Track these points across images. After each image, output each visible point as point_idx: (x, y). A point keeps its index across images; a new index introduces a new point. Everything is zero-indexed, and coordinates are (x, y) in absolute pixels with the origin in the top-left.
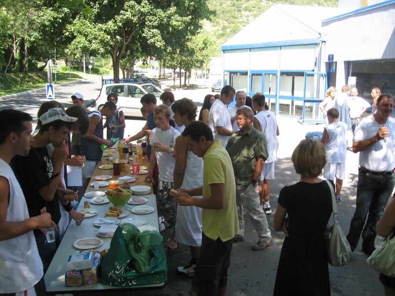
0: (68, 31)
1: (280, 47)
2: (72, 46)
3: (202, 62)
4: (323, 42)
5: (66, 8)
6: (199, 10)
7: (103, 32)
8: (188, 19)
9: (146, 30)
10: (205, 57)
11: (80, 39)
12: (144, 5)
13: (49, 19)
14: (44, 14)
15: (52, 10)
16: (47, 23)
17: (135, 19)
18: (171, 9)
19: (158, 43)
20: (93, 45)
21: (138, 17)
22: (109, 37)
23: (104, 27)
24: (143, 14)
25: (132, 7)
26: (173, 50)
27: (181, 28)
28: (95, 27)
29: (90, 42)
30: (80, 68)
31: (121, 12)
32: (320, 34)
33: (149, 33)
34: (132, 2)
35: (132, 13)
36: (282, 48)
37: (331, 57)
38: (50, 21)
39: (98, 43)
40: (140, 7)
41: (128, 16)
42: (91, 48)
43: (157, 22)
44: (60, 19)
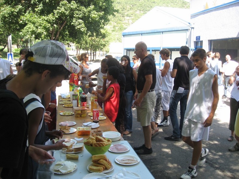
0: (21, 20)
2: (24, 30)
3: (104, 45)
4: (192, 28)
5: (19, 6)
6: (108, 9)
7: (46, 21)
8: (102, 13)
9: (74, 21)
10: (106, 43)
11: (30, 26)
12: (73, 4)
13: (8, 12)
14: (5, 9)
15: (10, 7)
16: (7, 16)
17: (67, 13)
18: (91, 6)
20: (39, 30)
21: (69, 11)
22: (49, 24)
23: (46, 18)
24: (72, 10)
25: (65, 5)
27: (97, 19)
28: (40, 18)
29: (37, 27)
31: (58, 8)
32: (190, 24)
33: (76, 22)
34: (65, 1)
35: (65, 8)
36: (163, 33)
37: (198, 38)
38: (8, 14)
39: (42, 28)
40: (70, 5)
41: (62, 10)
42: (38, 32)
43: (81, 15)
44: (16, 12)
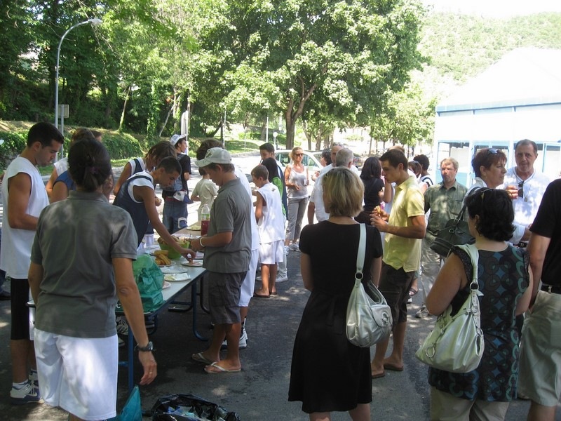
0: (225, 79)
1: (515, 107)
2: (228, 99)
3: (425, 133)
5: (227, 51)
6: (405, 56)
7: (272, 82)
8: (386, 68)
9: (327, 81)
10: (430, 126)
11: (240, 90)
12: (327, 47)
13: (206, 64)
14: (200, 58)
15: (211, 53)
16: (204, 70)
17: (314, 66)
18: (363, 53)
19: (343, 99)
20: (256, 98)
21: (319, 63)
22: (278, 88)
23: (272, 75)
24: (325, 60)
25: (311, 50)
26: (363, 109)
27: (375, 79)
28: (262, 75)
29: (253, 94)
30: (263, 136)
31: (296, 55)
33: (332, 85)
34: (311, 42)
35: (310, 57)
36: (517, 109)
38: (207, 67)
39: (264, 96)
40: (321, 49)
41: (304, 61)
42: (254, 102)
43: (343, 71)
44: (219, 64)
